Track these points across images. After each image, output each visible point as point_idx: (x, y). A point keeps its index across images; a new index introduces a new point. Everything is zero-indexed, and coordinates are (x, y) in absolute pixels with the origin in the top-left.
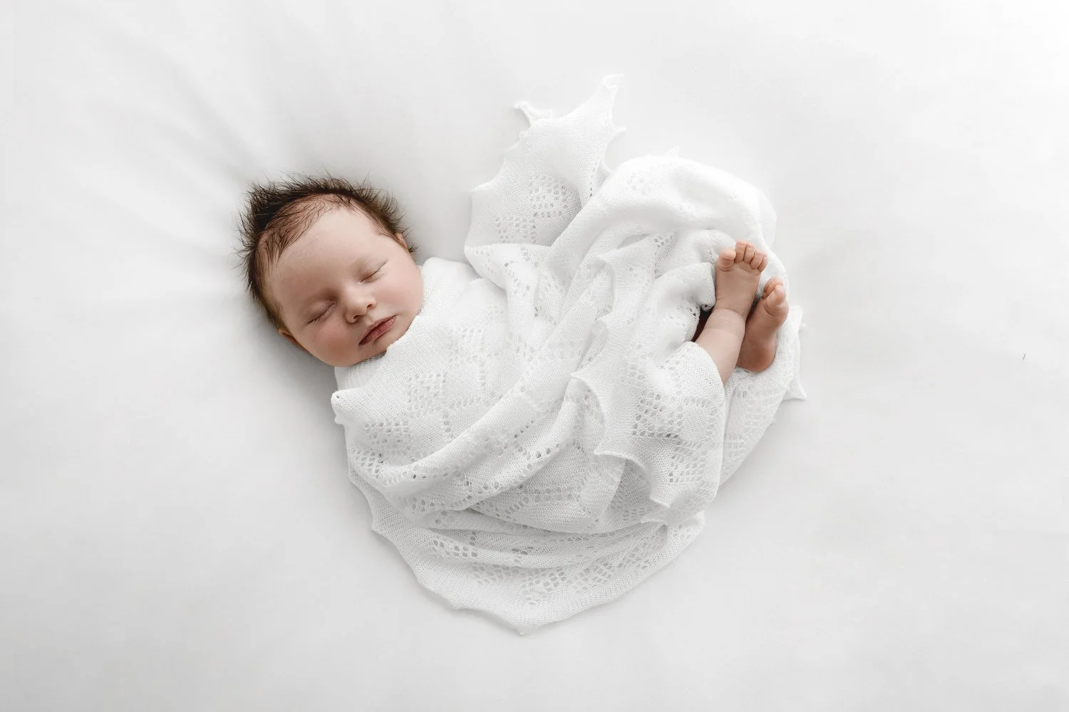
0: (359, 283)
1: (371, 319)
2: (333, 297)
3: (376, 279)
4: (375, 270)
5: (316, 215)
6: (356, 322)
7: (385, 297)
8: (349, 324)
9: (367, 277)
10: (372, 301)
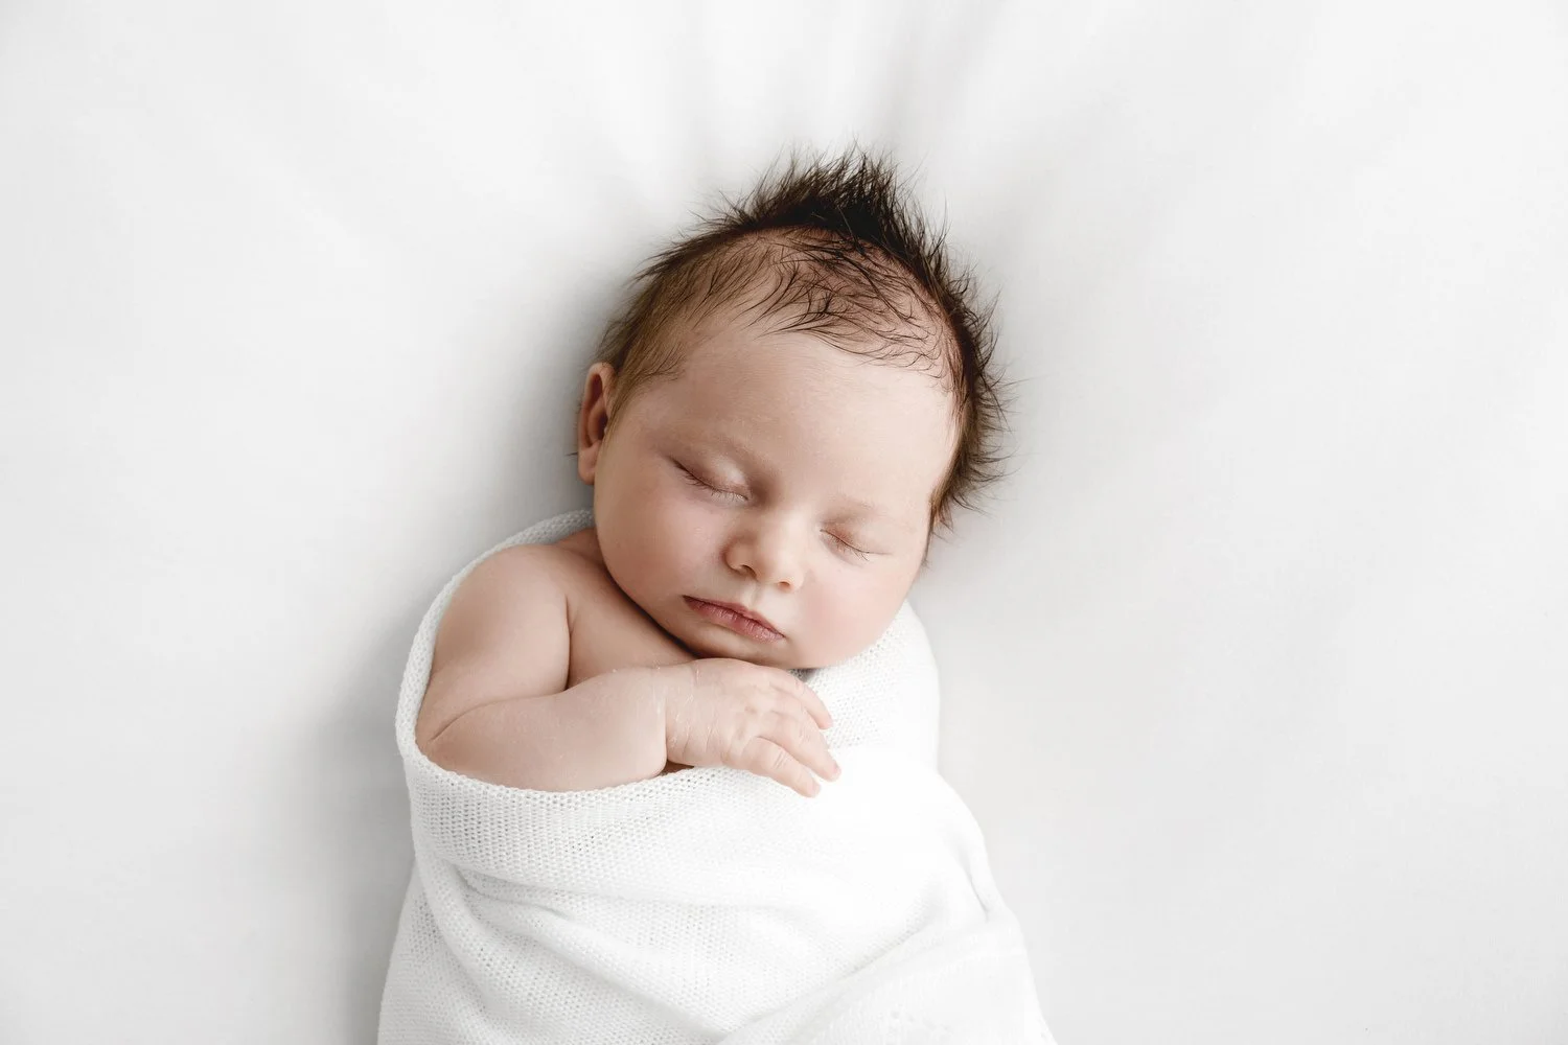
0: (817, 528)
1: (757, 597)
2: (761, 493)
3: (844, 559)
4: (864, 548)
5: (912, 356)
6: (736, 571)
7: (816, 601)
8: (724, 556)
9: (839, 535)
10: (797, 581)
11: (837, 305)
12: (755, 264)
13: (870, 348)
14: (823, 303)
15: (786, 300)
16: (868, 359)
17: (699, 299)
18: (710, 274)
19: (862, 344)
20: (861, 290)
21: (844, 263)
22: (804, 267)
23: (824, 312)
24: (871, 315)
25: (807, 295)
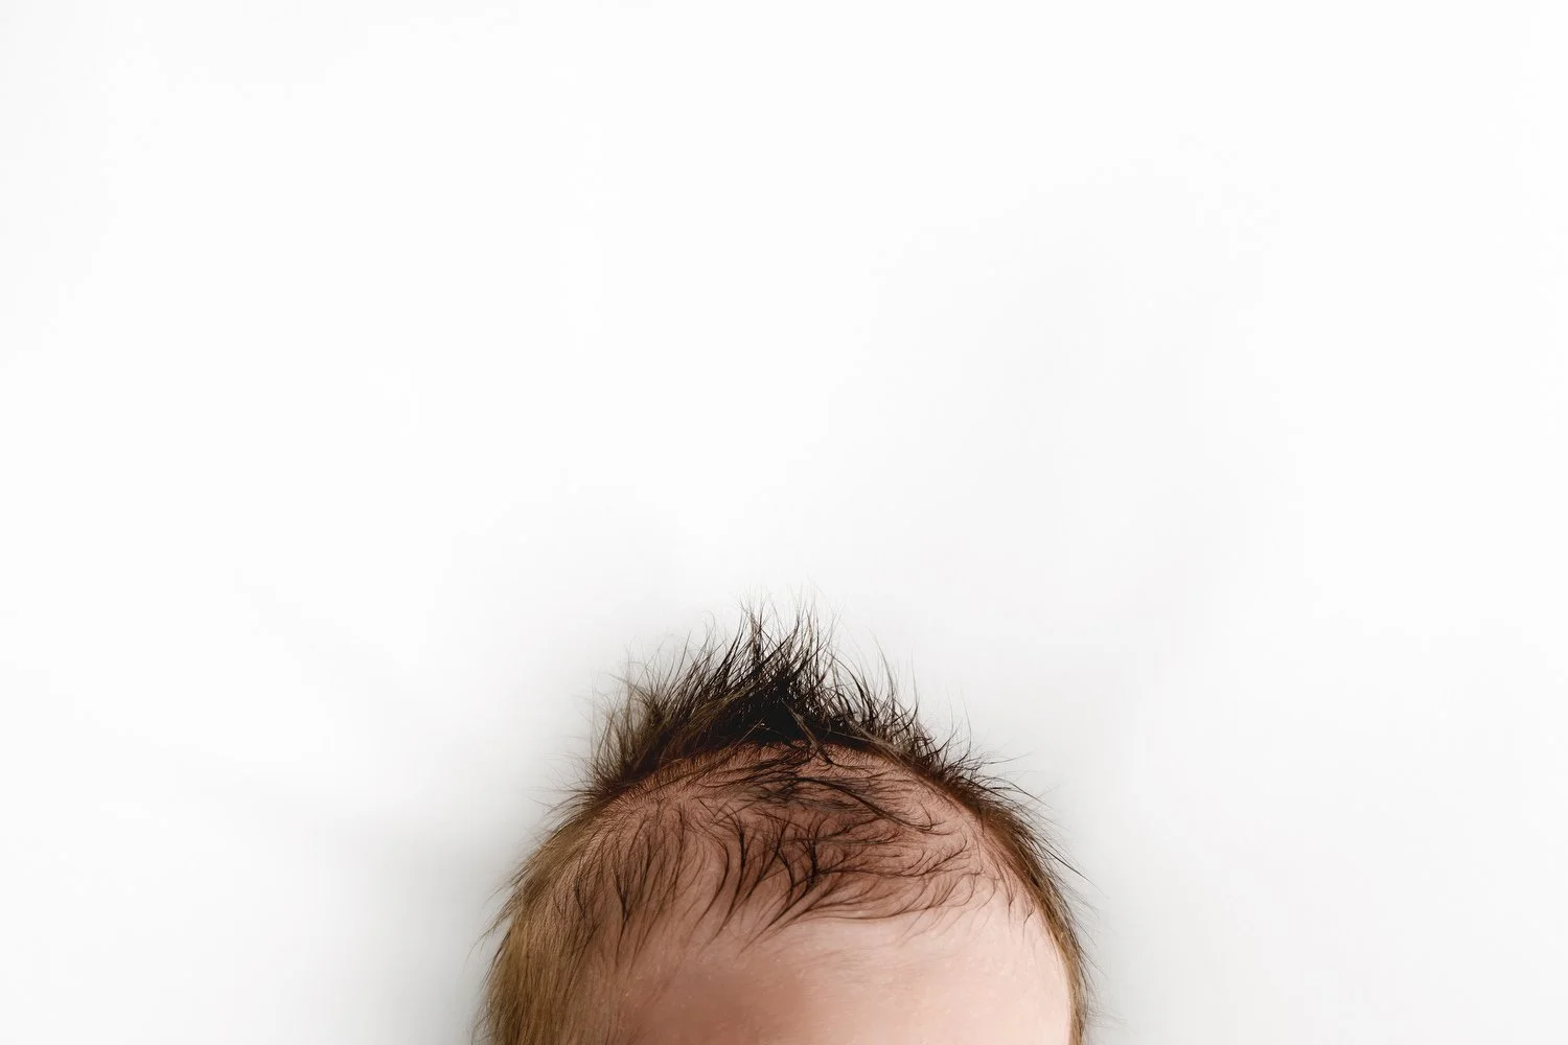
11: (828, 854)
12: (672, 842)
13: (907, 899)
14: (808, 863)
15: (750, 881)
16: (912, 916)
17: (613, 930)
18: (611, 883)
19: (892, 898)
20: (848, 816)
21: (800, 785)
22: (748, 817)
23: (814, 875)
24: (882, 849)
25: (777, 860)
